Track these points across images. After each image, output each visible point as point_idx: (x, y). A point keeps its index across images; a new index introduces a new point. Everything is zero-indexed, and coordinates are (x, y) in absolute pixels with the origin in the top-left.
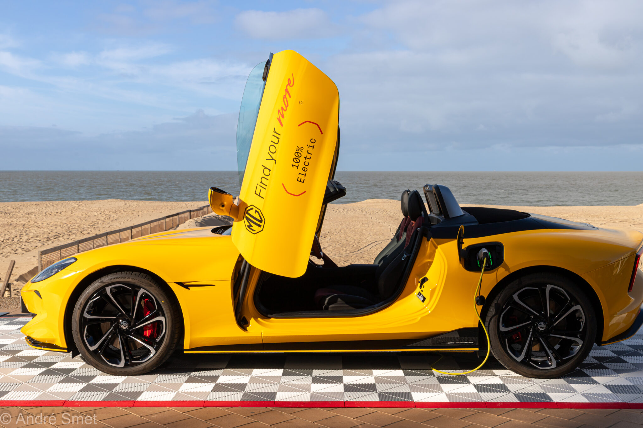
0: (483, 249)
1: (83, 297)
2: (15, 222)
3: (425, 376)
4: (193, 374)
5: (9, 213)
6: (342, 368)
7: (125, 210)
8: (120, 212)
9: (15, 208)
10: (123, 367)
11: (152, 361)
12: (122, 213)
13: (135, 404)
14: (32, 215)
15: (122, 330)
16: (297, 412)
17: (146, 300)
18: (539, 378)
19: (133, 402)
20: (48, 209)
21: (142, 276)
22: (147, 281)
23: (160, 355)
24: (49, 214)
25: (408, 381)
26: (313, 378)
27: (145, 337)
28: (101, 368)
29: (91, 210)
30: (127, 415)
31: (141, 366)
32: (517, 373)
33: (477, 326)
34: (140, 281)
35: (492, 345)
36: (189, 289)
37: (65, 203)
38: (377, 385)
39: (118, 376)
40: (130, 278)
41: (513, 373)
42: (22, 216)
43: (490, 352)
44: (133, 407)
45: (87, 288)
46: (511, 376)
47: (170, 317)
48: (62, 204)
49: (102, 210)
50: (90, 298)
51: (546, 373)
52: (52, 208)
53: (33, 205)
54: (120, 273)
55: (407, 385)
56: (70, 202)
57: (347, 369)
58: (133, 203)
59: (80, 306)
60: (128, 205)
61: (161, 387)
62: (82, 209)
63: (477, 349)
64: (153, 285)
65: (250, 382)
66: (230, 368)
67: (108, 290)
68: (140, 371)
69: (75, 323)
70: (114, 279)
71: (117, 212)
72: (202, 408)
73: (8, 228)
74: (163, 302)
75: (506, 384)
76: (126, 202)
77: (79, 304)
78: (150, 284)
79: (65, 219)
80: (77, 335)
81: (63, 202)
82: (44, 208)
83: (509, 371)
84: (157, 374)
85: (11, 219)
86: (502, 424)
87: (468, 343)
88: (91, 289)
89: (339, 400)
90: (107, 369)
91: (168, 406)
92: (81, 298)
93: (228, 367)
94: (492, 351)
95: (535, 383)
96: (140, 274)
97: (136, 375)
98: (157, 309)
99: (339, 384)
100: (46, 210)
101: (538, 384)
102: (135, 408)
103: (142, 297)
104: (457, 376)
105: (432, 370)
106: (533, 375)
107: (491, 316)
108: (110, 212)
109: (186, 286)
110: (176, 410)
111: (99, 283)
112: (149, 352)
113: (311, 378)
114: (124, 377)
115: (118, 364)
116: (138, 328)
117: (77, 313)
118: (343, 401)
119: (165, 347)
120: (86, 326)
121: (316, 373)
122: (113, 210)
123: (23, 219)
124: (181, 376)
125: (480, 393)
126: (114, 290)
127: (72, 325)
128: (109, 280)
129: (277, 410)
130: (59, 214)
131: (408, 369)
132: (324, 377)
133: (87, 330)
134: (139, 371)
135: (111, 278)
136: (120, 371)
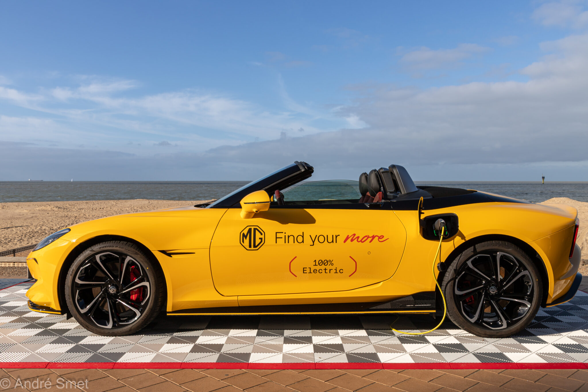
0: (439, 220)
1: (75, 264)
2: (70, 215)
3: (386, 335)
4: (175, 334)
5: (66, 209)
6: (310, 328)
7: (149, 206)
8: (145, 208)
9: (71, 205)
10: (111, 328)
11: (137, 323)
12: (146, 209)
13: (116, 366)
14: (83, 210)
15: (111, 294)
16: (270, 374)
17: (132, 267)
18: (491, 338)
19: (113, 364)
20: (94, 206)
21: (129, 245)
22: (133, 249)
23: (145, 317)
24: (95, 209)
25: (373, 342)
26: (285, 338)
27: (132, 300)
28: (91, 329)
29: (125, 206)
30: (104, 377)
31: (127, 328)
32: (470, 332)
33: (434, 290)
34: (127, 250)
35: (448, 307)
36: (172, 257)
37: (106, 202)
38: (344, 345)
39: (107, 336)
40: (118, 247)
41: (467, 332)
42: (75, 210)
43: (446, 314)
44: (112, 369)
45: (79, 256)
46: (464, 335)
47: (154, 283)
48: (105, 202)
49: (132, 206)
50: (82, 265)
51: (498, 333)
52: (97, 205)
53: (84, 203)
54: (109, 242)
55: (371, 346)
56: (110, 201)
57: (315, 330)
58: (154, 202)
59: (72, 272)
60: (151, 203)
61: (143, 348)
62: (118, 205)
63: (435, 311)
64: (139, 253)
65: (226, 343)
66: (209, 328)
67: (98, 257)
68: (127, 332)
69: (68, 288)
70: (103, 247)
71: (142, 208)
72: (178, 370)
73: (64, 219)
74: (147, 268)
75: (462, 344)
76: (150, 201)
77: (71, 271)
78: (136, 253)
79: (105, 212)
80: (70, 299)
81: (105, 201)
82: (92, 205)
83: (462, 330)
84: (142, 335)
85: (68, 213)
86: (471, 387)
87: (426, 305)
88: (82, 257)
89: (310, 361)
90: (96, 330)
91: (146, 368)
92: (73, 265)
93: (208, 327)
94: (448, 313)
95: (489, 343)
96: (127, 243)
97: (123, 336)
98: (142, 275)
99: (309, 344)
100: (93, 206)
101: (493, 343)
102: (115, 370)
103: (128, 264)
104: (416, 336)
105: (392, 330)
106: (485, 334)
107: (447, 281)
108: (137, 208)
109: (169, 254)
110: (154, 372)
111: (90, 251)
112: (135, 315)
113: (282, 338)
114: (112, 337)
115: (106, 325)
116: (125, 293)
117: (69, 279)
118: (313, 362)
119: (149, 310)
120: (78, 291)
121: (288, 333)
122: (140, 207)
123: (76, 212)
124: (164, 336)
125: (441, 353)
126: (104, 258)
127: (65, 290)
128: (98, 248)
129: (251, 372)
130: (102, 209)
131: (371, 329)
132: (295, 337)
133: (79, 294)
134: (125, 332)
135: (100, 247)
136: (108, 332)
